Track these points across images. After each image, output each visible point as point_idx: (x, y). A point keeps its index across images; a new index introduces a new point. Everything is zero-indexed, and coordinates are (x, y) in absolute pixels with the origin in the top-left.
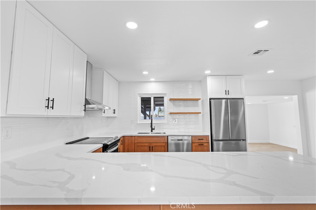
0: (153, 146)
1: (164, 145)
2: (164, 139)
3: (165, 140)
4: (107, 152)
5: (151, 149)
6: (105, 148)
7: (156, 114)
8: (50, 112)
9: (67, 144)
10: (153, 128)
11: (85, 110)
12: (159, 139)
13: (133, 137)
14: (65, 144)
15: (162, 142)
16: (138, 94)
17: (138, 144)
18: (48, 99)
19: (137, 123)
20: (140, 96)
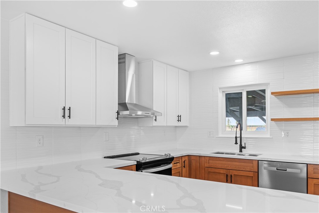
0: (233, 175)
1: (252, 175)
2: (251, 164)
3: (253, 167)
4: (142, 171)
5: (229, 179)
6: (140, 167)
8: (68, 121)
9: (105, 157)
10: (243, 145)
11: (117, 118)
12: (243, 164)
13: (203, 158)
14: (103, 158)
15: (249, 170)
16: (220, 88)
17: (210, 170)
18: (63, 108)
19: (217, 136)
20: (223, 91)
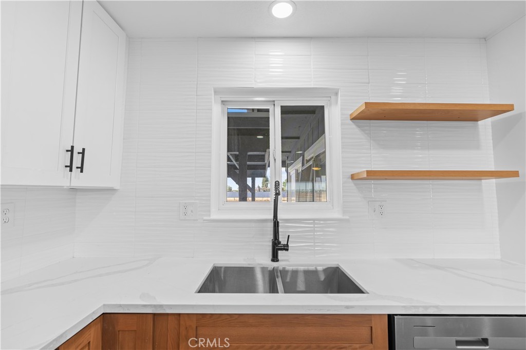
3: (372, 342)
7: (259, 187)
13: (170, 319)
19: (205, 218)
20: (222, 101)
